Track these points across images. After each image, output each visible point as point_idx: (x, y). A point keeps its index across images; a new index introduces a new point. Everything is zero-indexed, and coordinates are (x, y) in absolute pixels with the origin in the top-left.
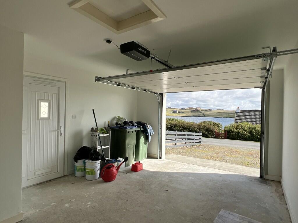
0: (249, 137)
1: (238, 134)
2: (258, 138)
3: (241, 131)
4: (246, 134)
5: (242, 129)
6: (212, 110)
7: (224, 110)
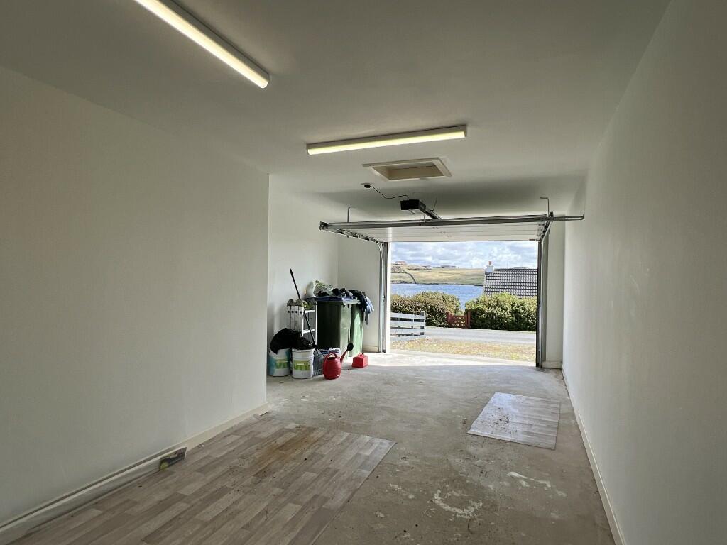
0: (513, 323)
1: (492, 318)
2: (528, 324)
3: (498, 311)
4: (507, 316)
5: (500, 306)
6: (431, 268)
7: (457, 267)
